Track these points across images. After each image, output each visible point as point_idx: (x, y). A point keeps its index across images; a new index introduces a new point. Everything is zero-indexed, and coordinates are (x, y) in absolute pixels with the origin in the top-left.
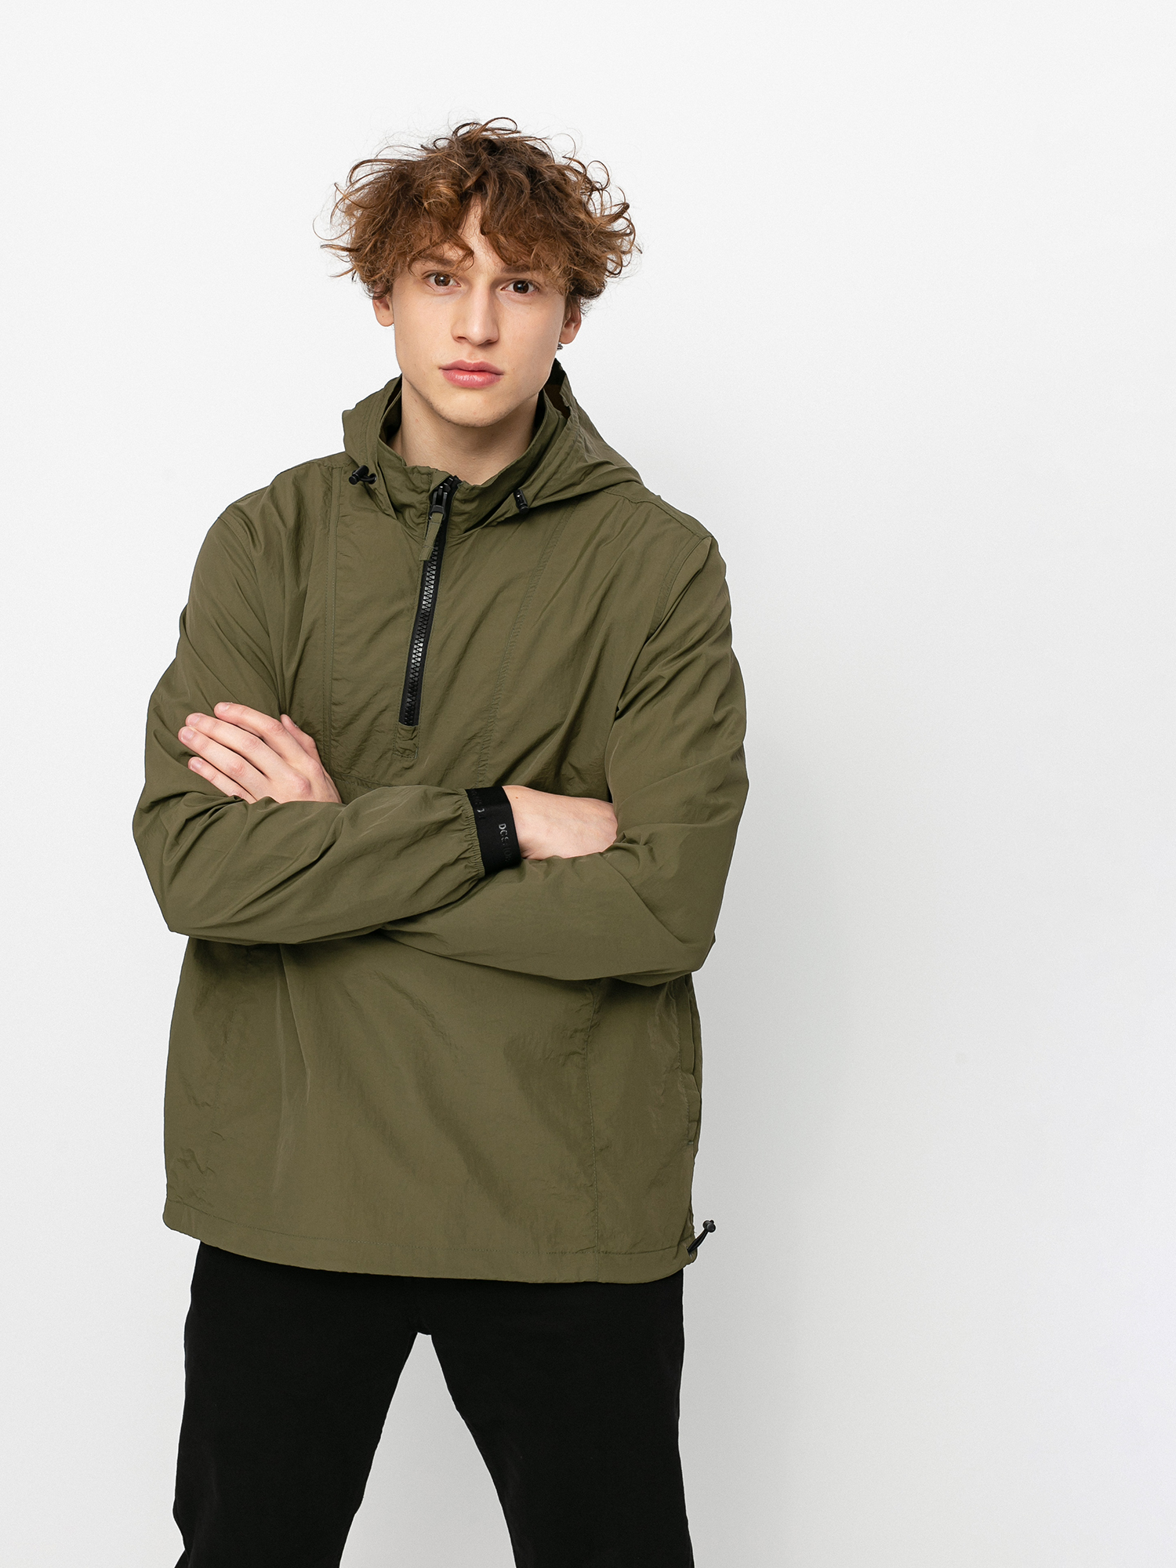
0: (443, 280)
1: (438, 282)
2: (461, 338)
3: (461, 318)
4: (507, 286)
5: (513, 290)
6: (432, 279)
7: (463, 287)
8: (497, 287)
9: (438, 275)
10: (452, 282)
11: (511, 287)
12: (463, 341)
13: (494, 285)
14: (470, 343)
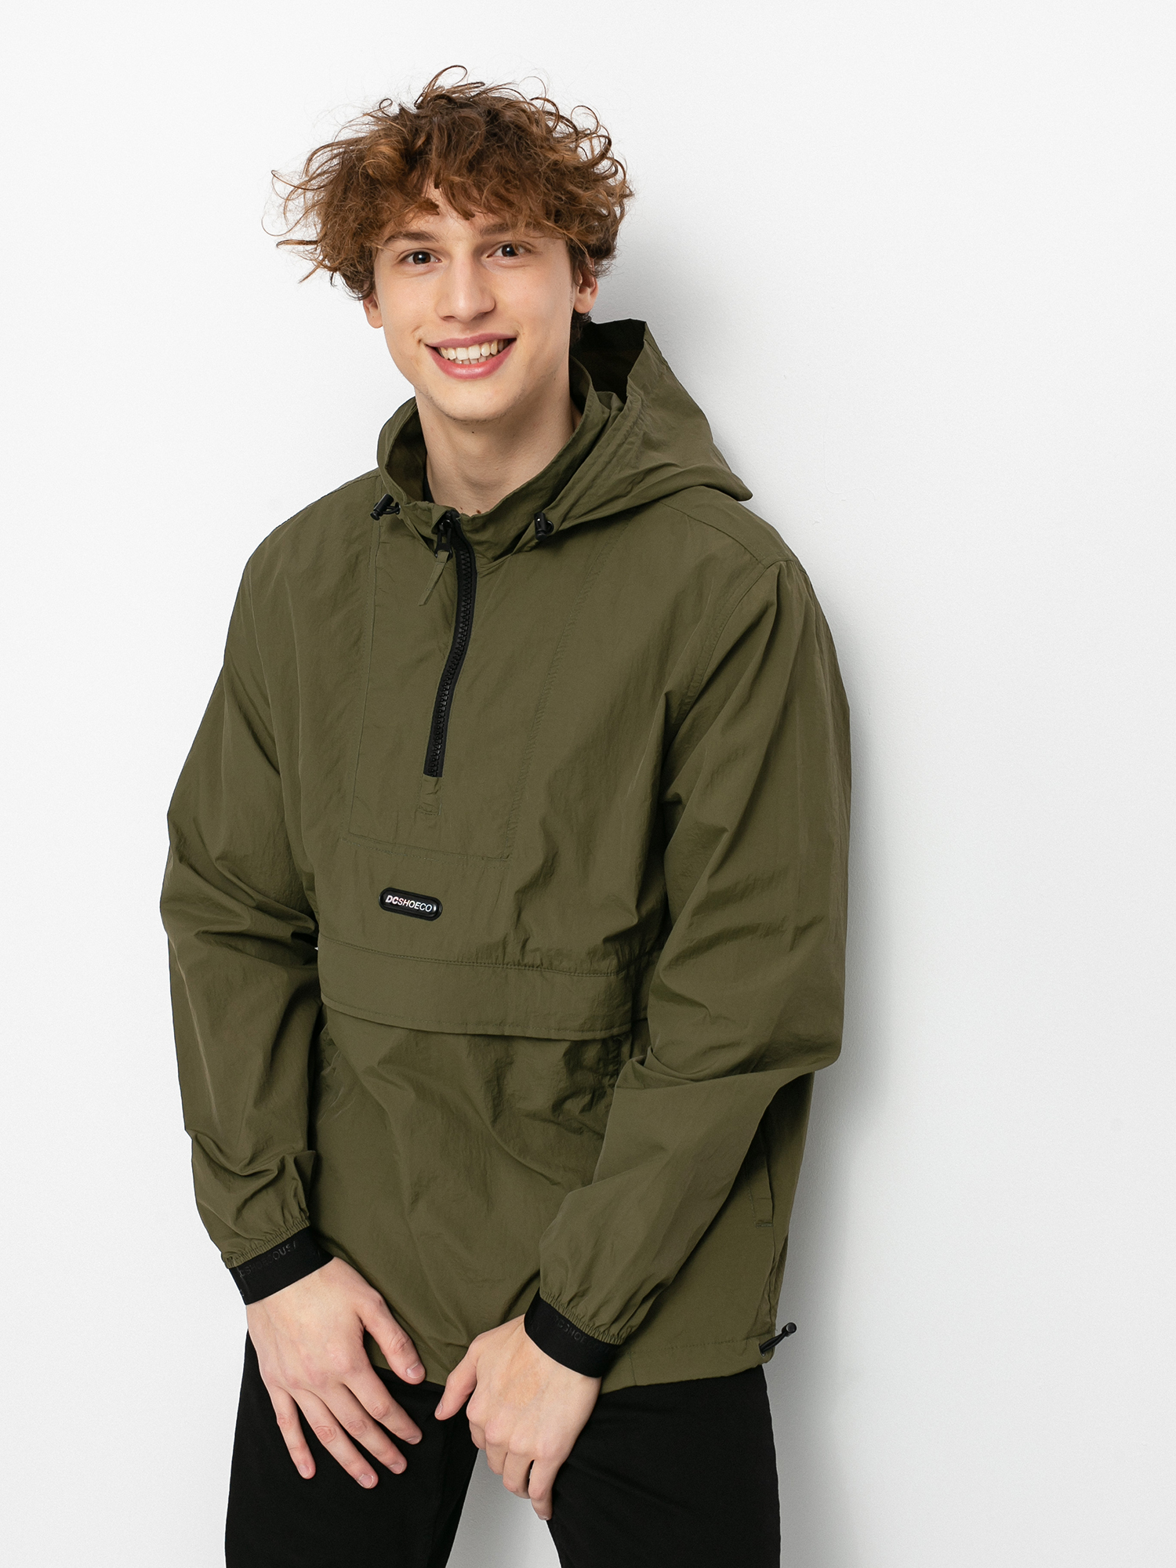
0: (423, 257)
1: (416, 261)
2: (448, 318)
3: (444, 296)
4: (496, 250)
5: (501, 255)
6: (411, 259)
7: (445, 262)
8: (482, 254)
9: (416, 254)
10: (432, 259)
11: (499, 253)
12: (452, 319)
13: (479, 252)
14: (459, 321)
